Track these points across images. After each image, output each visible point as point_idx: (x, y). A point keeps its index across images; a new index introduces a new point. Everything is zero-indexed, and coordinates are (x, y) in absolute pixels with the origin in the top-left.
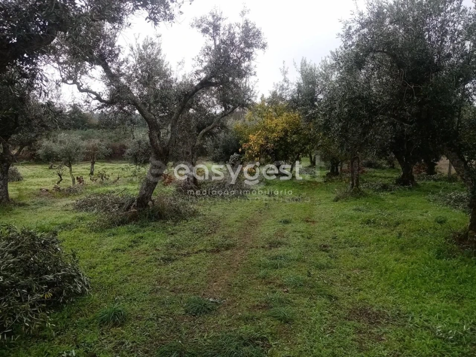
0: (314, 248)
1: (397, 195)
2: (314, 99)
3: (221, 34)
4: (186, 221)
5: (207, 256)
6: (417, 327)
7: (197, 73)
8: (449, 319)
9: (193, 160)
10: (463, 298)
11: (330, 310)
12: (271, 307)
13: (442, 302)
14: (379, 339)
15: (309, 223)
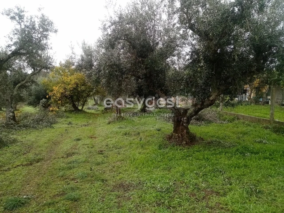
0: (95, 153)
1: (141, 118)
2: (91, 65)
3: (25, 21)
4: (7, 147)
5: (23, 168)
6: (149, 188)
7: (9, 46)
8: (164, 180)
9: (12, 104)
10: (171, 168)
11: (103, 188)
12: (66, 194)
13: (161, 172)
14: (129, 199)
15: (93, 139)
